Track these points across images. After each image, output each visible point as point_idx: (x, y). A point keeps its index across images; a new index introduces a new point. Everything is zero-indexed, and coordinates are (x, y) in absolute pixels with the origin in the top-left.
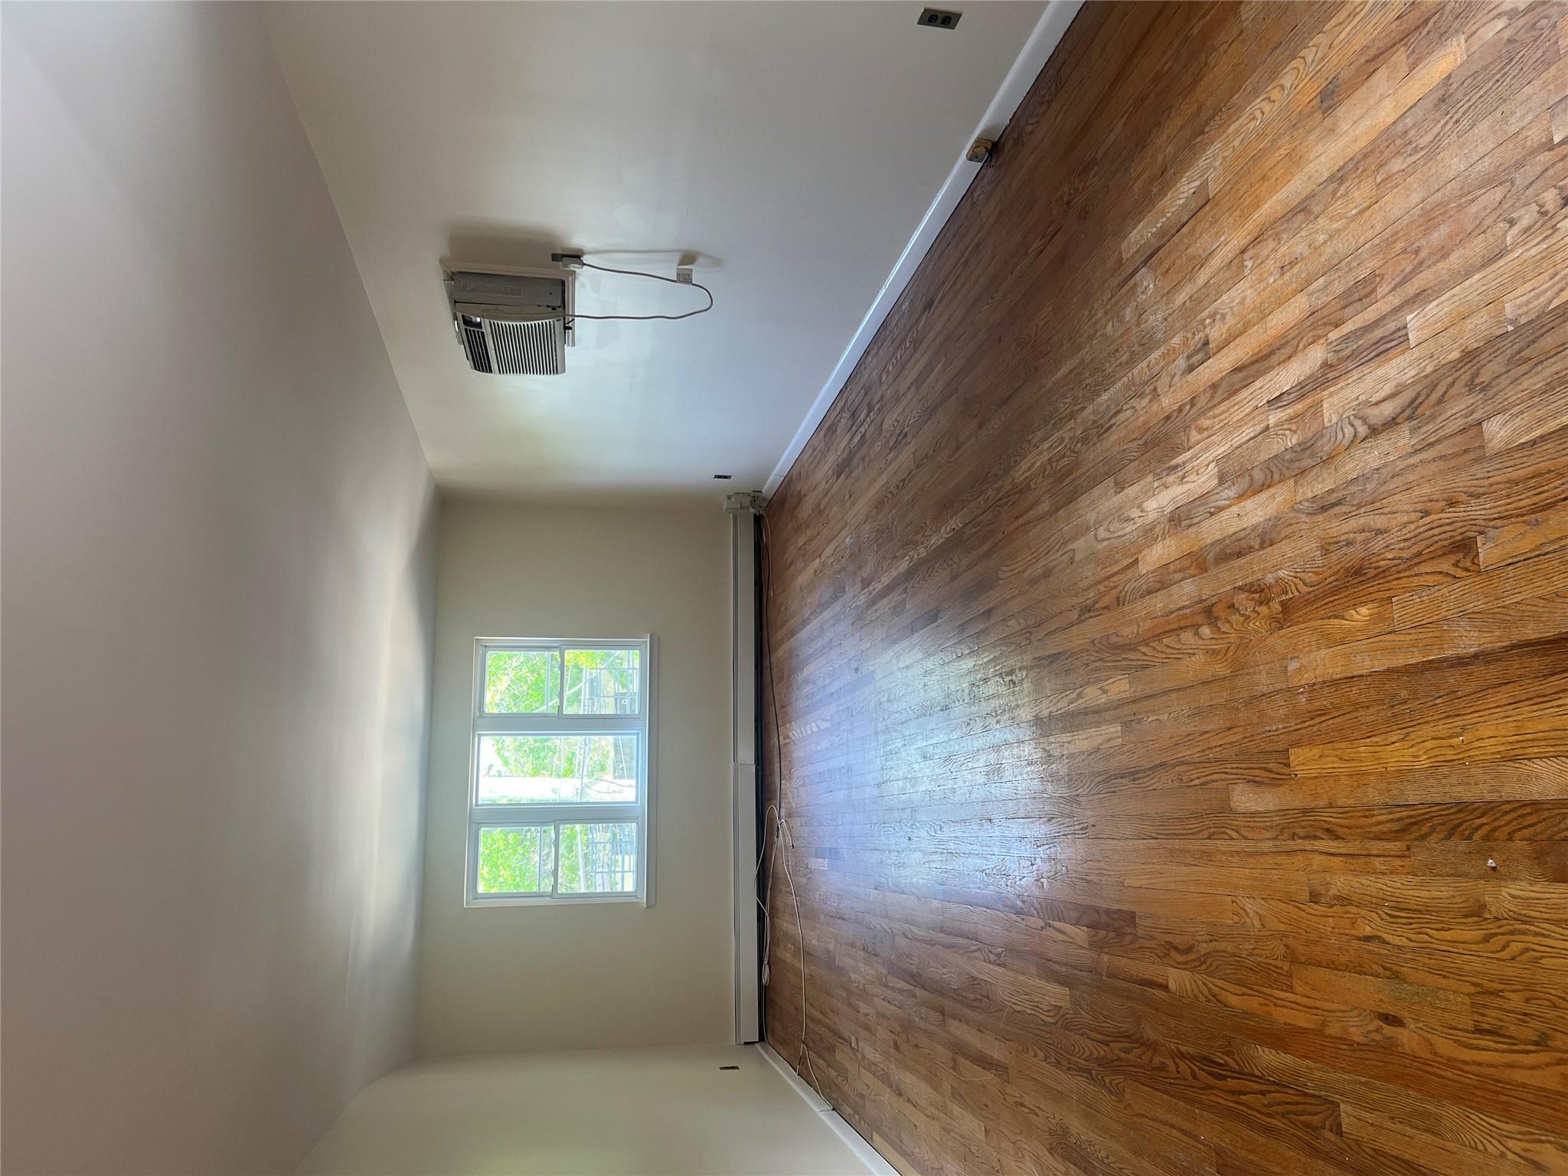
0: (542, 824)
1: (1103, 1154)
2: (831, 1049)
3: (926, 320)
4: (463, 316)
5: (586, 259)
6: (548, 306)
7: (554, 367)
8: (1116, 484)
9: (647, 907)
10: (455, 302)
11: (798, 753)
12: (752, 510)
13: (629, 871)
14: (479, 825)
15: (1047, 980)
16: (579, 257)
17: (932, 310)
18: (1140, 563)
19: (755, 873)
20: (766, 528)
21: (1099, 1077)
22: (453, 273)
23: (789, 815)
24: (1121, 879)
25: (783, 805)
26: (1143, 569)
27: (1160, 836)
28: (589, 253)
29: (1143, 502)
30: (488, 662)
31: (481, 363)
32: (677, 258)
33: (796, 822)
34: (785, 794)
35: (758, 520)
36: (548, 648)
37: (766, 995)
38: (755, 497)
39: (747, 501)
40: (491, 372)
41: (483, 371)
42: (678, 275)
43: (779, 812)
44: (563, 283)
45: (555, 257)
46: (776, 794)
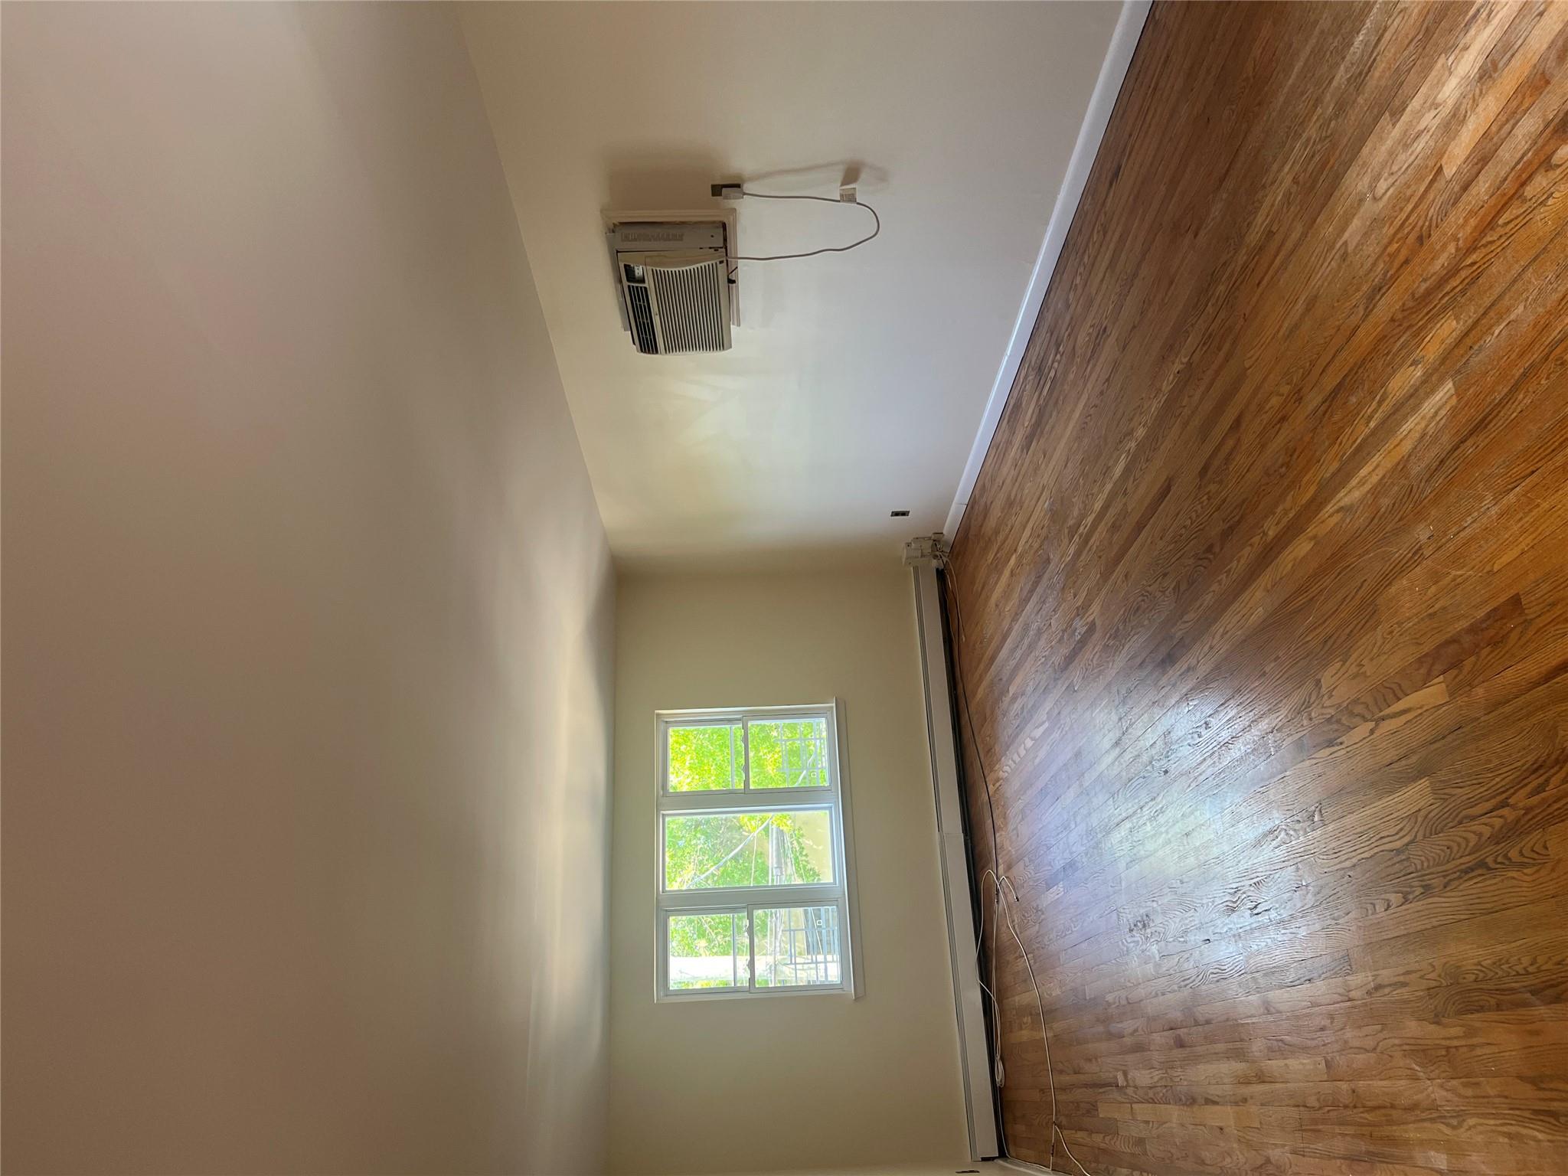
0: (734, 910)
1: (1526, 961)
2: (1092, 1109)
3: (1114, 193)
4: (625, 265)
5: (747, 187)
6: (710, 248)
7: (719, 342)
8: (1392, 115)
9: (855, 1000)
10: (618, 252)
11: (1011, 789)
12: (935, 563)
13: (833, 961)
14: (669, 913)
15: (1391, 792)
16: (738, 186)
17: (1120, 177)
18: (1444, 169)
19: (976, 955)
20: (951, 576)
21: (1500, 859)
22: (615, 225)
23: (1009, 867)
24: (1488, 568)
25: (1000, 861)
26: (1449, 171)
27: (1539, 465)
28: (752, 179)
29: (1435, 98)
30: (671, 740)
31: (647, 344)
32: (839, 176)
33: (1018, 870)
34: (1002, 847)
35: (941, 575)
36: (729, 721)
37: (1002, 1099)
38: (936, 540)
39: (927, 547)
40: (657, 352)
41: (649, 353)
42: (842, 196)
43: (997, 875)
44: (724, 226)
45: (717, 190)
46: (990, 853)
